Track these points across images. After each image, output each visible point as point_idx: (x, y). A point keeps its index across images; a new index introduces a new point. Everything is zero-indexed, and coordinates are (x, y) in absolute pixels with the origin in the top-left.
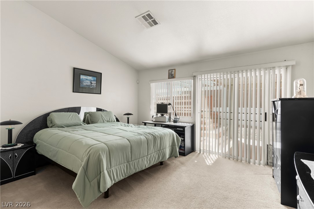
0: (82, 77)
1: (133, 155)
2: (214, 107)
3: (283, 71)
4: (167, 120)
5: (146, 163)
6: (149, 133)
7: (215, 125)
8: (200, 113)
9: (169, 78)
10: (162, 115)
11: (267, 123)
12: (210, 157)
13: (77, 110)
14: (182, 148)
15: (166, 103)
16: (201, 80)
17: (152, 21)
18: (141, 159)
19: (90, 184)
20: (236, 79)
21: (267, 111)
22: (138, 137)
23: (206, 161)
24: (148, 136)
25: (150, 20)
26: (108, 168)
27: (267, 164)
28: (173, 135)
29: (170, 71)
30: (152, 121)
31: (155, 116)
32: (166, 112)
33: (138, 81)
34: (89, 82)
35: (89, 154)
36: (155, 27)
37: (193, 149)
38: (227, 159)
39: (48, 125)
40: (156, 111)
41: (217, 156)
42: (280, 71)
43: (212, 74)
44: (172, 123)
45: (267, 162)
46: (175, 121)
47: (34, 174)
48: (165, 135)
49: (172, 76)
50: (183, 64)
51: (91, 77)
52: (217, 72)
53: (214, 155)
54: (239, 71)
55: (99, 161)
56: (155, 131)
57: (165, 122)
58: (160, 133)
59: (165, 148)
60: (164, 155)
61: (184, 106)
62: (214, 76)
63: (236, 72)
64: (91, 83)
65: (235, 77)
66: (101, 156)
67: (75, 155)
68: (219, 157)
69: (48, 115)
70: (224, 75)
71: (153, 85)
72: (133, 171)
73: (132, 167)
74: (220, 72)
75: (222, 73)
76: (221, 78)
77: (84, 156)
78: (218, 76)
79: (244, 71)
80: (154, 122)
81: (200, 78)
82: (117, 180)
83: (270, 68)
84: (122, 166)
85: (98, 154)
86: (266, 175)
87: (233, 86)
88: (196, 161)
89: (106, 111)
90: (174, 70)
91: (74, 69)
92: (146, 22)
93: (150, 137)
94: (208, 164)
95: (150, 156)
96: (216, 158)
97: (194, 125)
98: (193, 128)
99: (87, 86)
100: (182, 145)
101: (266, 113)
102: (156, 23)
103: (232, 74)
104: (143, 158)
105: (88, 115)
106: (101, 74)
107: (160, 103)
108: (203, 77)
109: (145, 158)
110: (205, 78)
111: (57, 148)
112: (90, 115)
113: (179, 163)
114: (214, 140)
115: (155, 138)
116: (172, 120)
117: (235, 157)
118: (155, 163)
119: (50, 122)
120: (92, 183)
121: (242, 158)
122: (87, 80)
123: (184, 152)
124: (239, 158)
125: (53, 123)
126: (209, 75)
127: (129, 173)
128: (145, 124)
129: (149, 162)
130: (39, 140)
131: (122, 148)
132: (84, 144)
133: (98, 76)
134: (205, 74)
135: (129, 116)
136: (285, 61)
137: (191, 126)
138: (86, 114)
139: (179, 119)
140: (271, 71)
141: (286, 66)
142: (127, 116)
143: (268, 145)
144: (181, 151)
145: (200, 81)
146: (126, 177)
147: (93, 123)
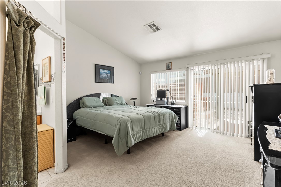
0: (101, 71)
1: (146, 126)
2: (204, 92)
3: (260, 62)
4: (165, 103)
5: (154, 132)
6: (155, 112)
7: (205, 108)
8: (192, 97)
9: (166, 70)
10: (161, 99)
11: (247, 104)
12: (201, 132)
13: (98, 95)
14: (178, 125)
15: (164, 90)
16: (193, 70)
17: (155, 28)
18: (151, 129)
19: (122, 142)
20: (222, 69)
21: (247, 94)
22: (148, 114)
23: (198, 134)
24: (154, 113)
25: (154, 28)
26: (132, 132)
27: (248, 137)
28: (172, 114)
29: (167, 64)
30: (153, 104)
31: (155, 100)
32: (164, 97)
33: (140, 72)
34: (106, 74)
35: (120, 123)
36: (158, 32)
37: (187, 126)
38: (215, 133)
39: (81, 106)
40: (156, 96)
41: (207, 131)
42: (258, 63)
43: (202, 66)
44: (170, 106)
45: (248, 135)
46: (172, 104)
47: (75, 140)
48: (166, 113)
49: (169, 68)
50: (178, 58)
51: (107, 71)
52: (206, 64)
53: (204, 130)
54: (224, 63)
55: (127, 127)
56: (159, 110)
57: (164, 105)
58: (163, 111)
59: (167, 123)
60: (166, 128)
61: (179, 92)
62: (203, 67)
63: (222, 64)
64: (107, 75)
65: (221, 68)
66: (127, 124)
67: (109, 124)
68: (208, 131)
69: (80, 99)
70: (212, 66)
71: (153, 76)
72: (146, 137)
73: (146, 134)
74: (209, 64)
75: (210, 65)
76: (210, 69)
77: (117, 124)
78: (207, 67)
79: (228, 63)
80: (155, 104)
81: (192, 69)
82: (137, 141)
83: (250, 61)
84: (139, 132)
85: (125, 123)
86: (246, 144)
87: (220, 74)
88: (190, 134)
89: (118, 96)
90: (170, 63)
91: (96, 65)
92: (151, 29)
93: (156, 114)
94: (200, 136)
95: (156, 127)
96: (206, 133)
97: (187, 106)
98: (187, 109)
99: (104, 77)
100: (178, 122)
101: (247, 97)
102: (158, 29)
103: (218, 66)
104: (152, 128)
105: (105, 99)
106: (114, 68)
107: (159, 90)
108: (195, 69)
109: (154, 128)
110: (196, 69)
111: (94, 121)
112: (107, 99)
113: (176, 135)
114: (204, 120)
115: (159, 115)
116: (169, 103)
117: (222, 132)
118: (160, 133)
119: (82, 104)
120: (122, 141)
121: (227, 133)
122: (104, 73)
123: (180, 128)
124: (225, 132)
125: (85, 104)
126: (200, 66)
127: (144, 137)
128: (148, 106)
129: (156, 132)
130: (79, 116)
131: (139, 120)
132: (115, 117)
133: (111, 69)
134: (196, 66)
135: (135, 100)
136: (262, 54)
137: (185, 108)
138: (104, 98)
139: (175, 102)
140: (251, 62)
141: (263, 58)
142: (133, 100)
143: (248, 121)
144: (178, 127)
145: (192, 72)
146: (142, 140)
147: (110, 106)
